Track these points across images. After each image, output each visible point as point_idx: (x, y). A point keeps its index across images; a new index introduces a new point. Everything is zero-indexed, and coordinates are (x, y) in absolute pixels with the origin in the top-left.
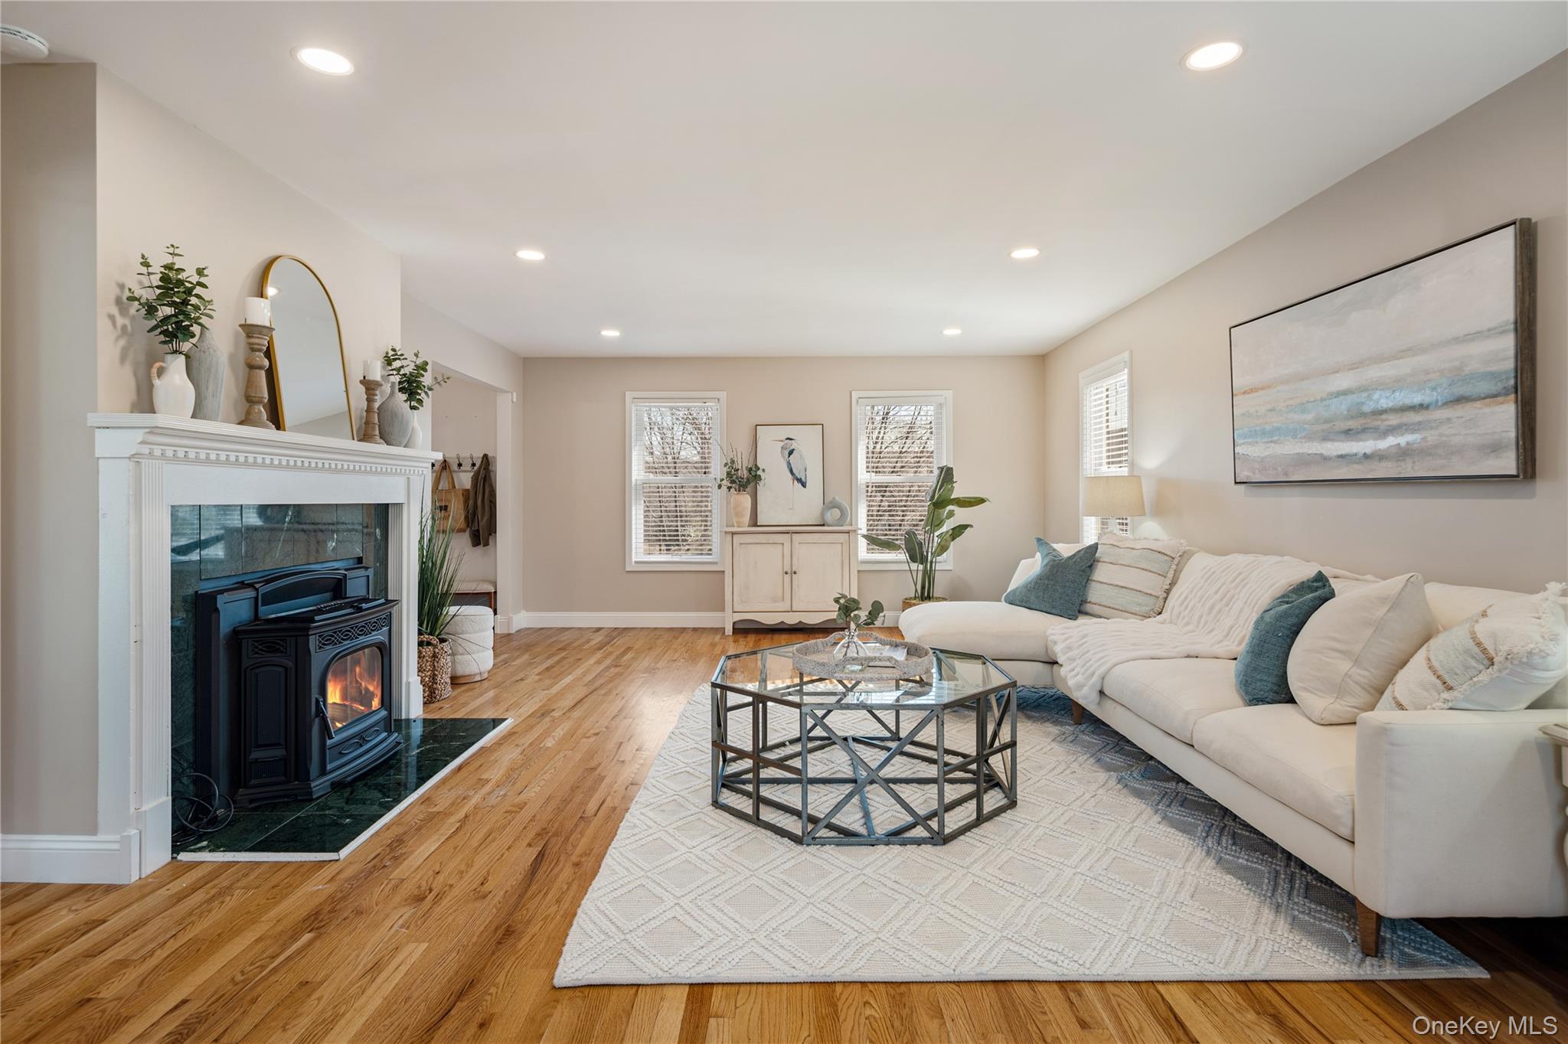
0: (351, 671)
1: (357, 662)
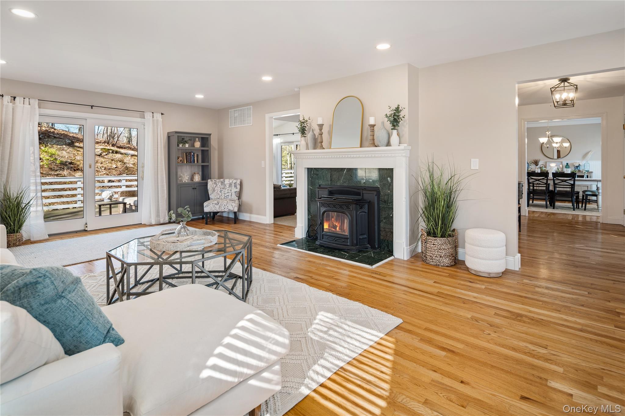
1: (333, 217)
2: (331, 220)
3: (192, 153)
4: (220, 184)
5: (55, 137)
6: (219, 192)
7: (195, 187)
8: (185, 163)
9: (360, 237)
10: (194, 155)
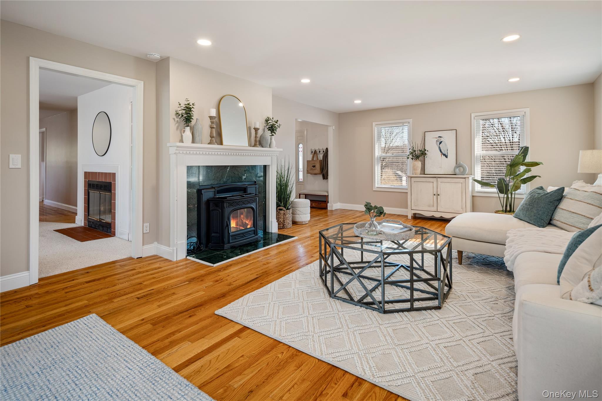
0: (240, 217)
1: (242, 214)
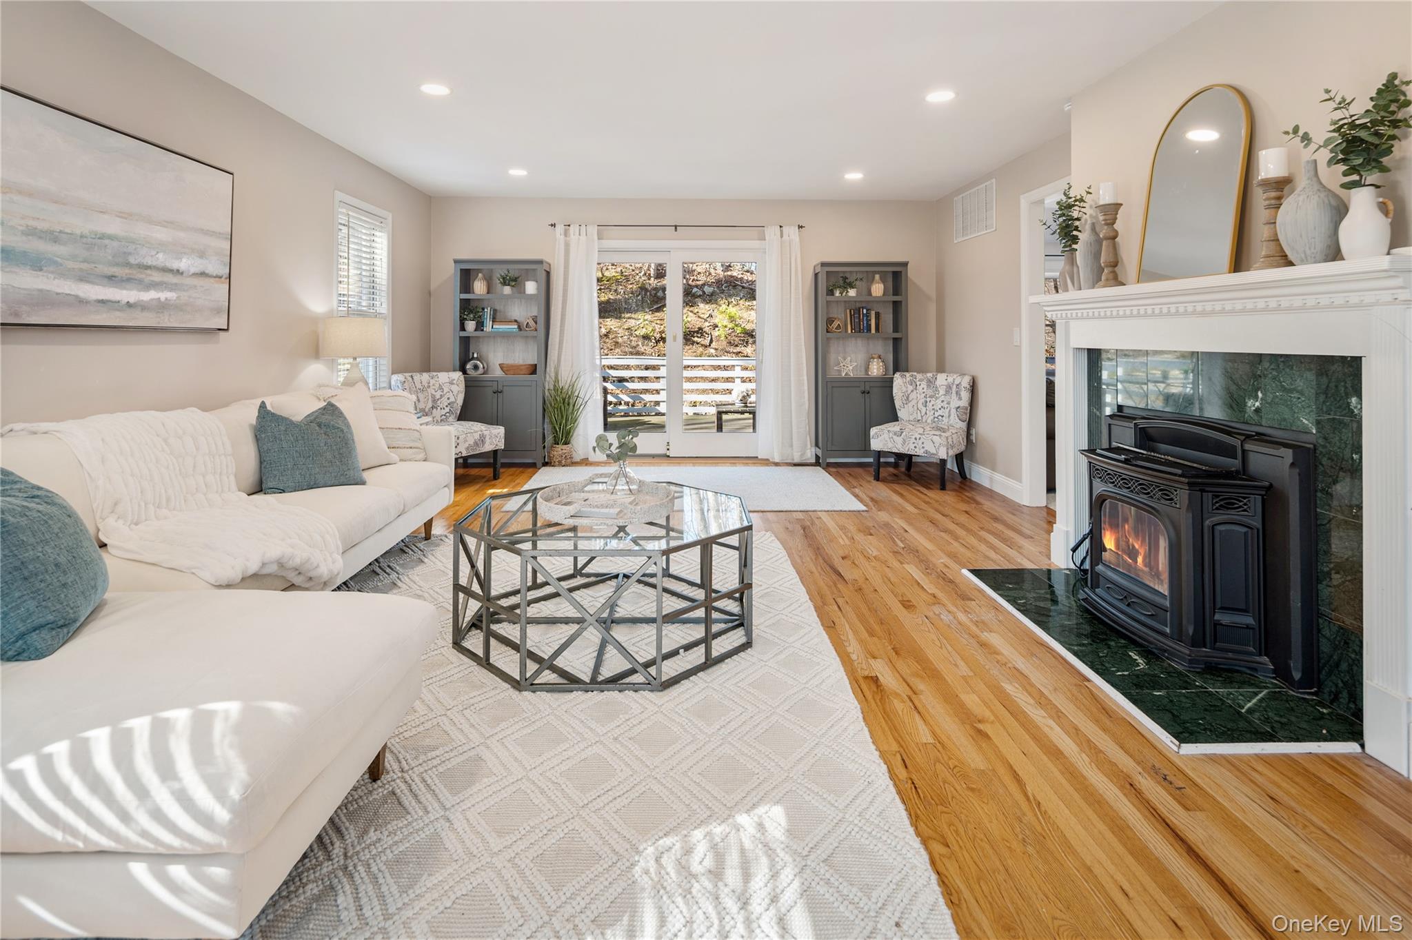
2: (1123, 527)
3: (865, 311)
4: (924, 384)
5: (743, 287)
6: (920, 406)
7: (867, 389)
8: (849, 331)
9: (1217, 617)
10: (868, 315)
